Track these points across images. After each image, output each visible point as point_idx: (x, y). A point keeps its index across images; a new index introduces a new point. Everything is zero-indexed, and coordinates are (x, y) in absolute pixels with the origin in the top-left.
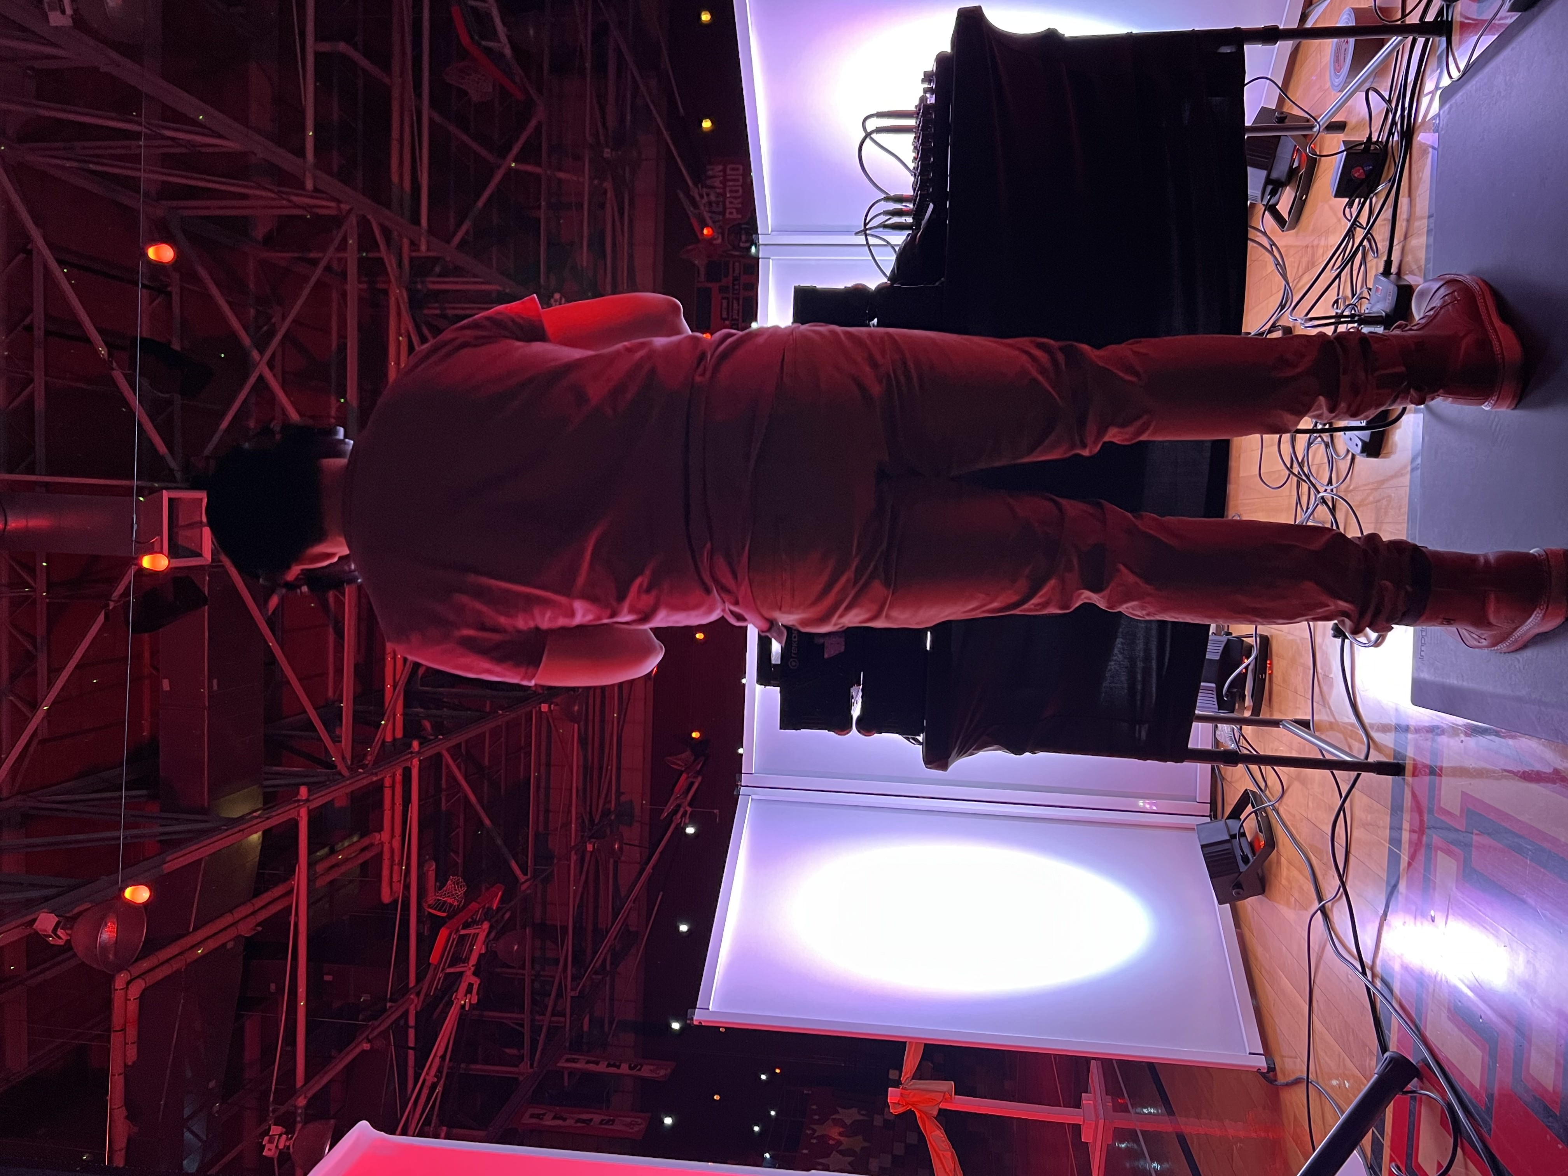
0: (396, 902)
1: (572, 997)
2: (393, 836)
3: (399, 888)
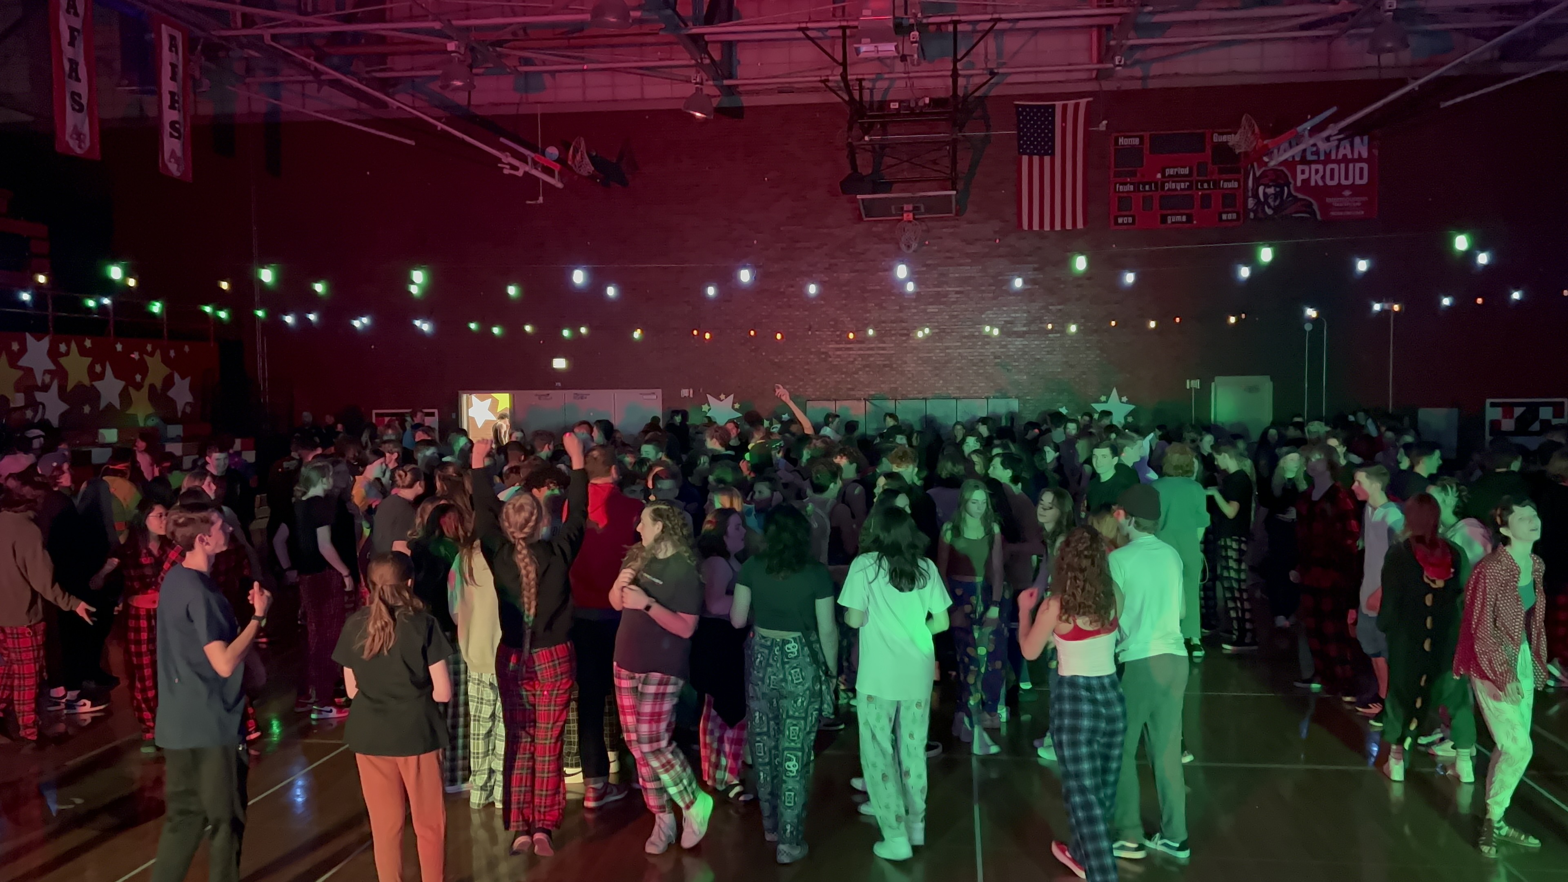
1: (260, 37)
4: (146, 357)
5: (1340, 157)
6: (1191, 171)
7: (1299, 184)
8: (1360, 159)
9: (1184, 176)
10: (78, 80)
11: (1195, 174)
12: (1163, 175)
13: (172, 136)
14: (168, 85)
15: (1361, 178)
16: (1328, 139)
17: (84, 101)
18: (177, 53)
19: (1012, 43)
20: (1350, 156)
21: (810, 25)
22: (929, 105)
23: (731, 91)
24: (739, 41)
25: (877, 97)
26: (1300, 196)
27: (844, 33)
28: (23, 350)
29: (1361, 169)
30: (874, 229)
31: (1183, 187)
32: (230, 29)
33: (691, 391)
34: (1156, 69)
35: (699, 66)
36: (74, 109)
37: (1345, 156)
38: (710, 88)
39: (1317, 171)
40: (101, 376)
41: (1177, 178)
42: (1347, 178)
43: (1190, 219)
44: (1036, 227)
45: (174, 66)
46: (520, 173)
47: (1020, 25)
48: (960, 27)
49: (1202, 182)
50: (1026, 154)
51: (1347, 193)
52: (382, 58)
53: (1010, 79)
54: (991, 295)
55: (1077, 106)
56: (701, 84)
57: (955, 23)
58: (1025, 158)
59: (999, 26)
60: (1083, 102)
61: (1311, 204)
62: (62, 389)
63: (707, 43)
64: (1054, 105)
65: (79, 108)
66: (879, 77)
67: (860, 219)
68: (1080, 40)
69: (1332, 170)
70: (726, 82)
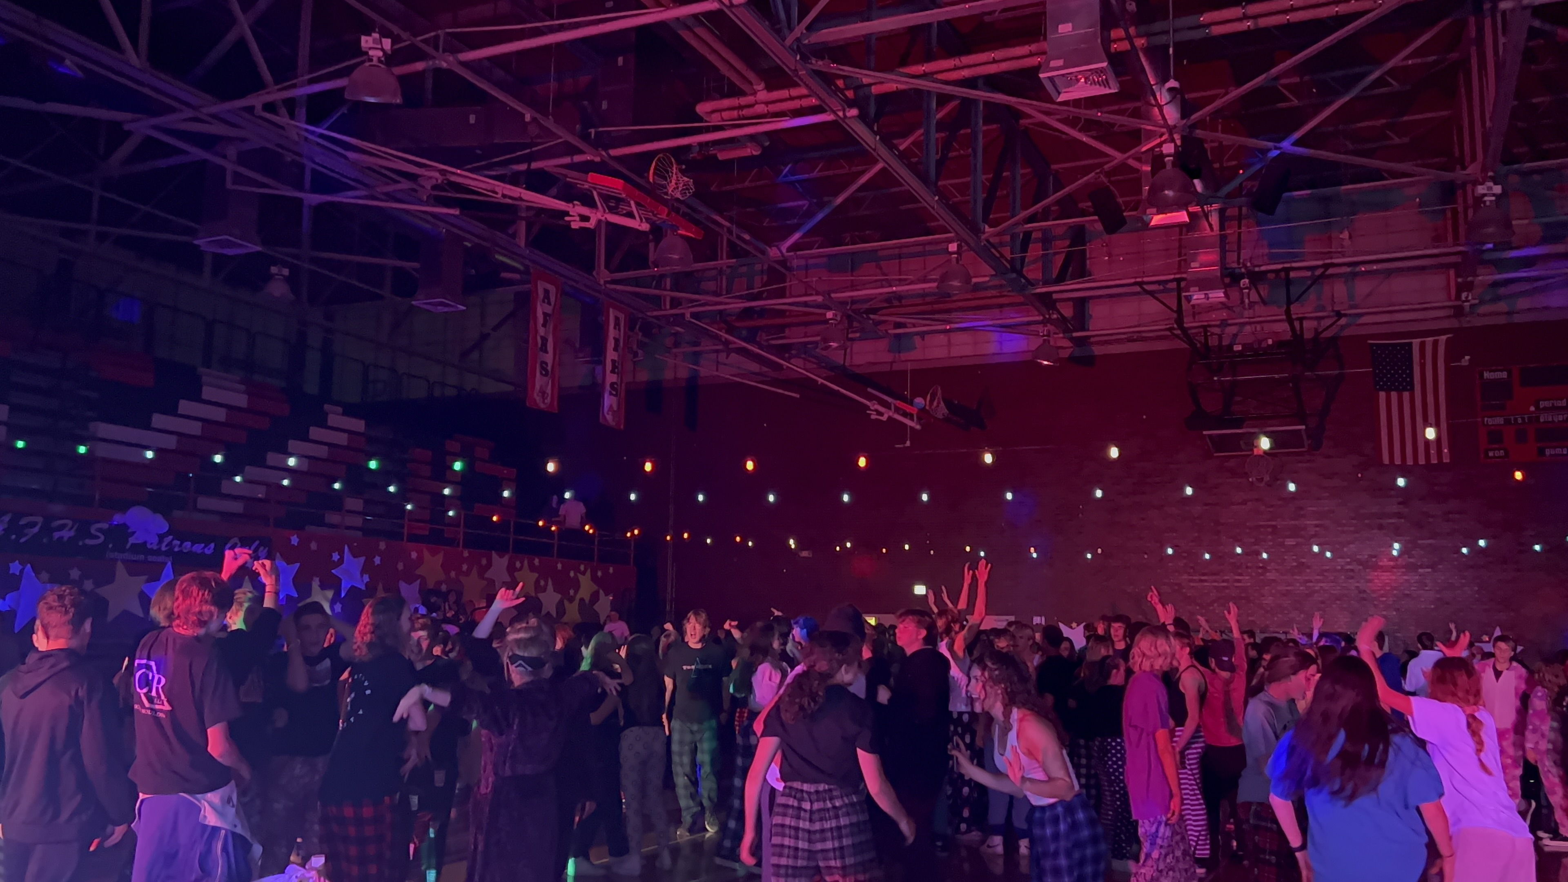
0: (701, 120)
1: (683, 315)
2: (767, 103)
3: (715, 120)
4: (579, 576)
9: (1562, 408)
10: (546, 352)
12: (1537, 408)
13: (611, 394)
14: (611, 355)
17: (549, 368)
18: (619, 330)
21: (1145, 279)
22: (1271, 346)
23: (1084, 341)
25: (1223, 342)
27: (1178, 285)
28: (489, 564)
31: (1561, 419)
32: (661, 310)
34: (1523, 303)
35: (1048, 321)
36: (541, 373)
38: (1062, 341)
40: (544, 590)
41: (1552, 410)
44: (1398, 461)
45: (617, 341)
47: (1363, 268)
48: (1292, 274)
50: (1382, 389)
52: (781, 328)
53: (1364, 320)
55: (1435, 344)
56: (1048, 335)
57: (1287, 270)
58: (1382, 395)
59: (1330, 271)
60: (1443, 338)
63: (1056, 300)
64: (1411, 343)
65: (545, 373)
66: (1225, 324)
67: (1209, 455)
68: (1436, 281)
70: (1077, 334)
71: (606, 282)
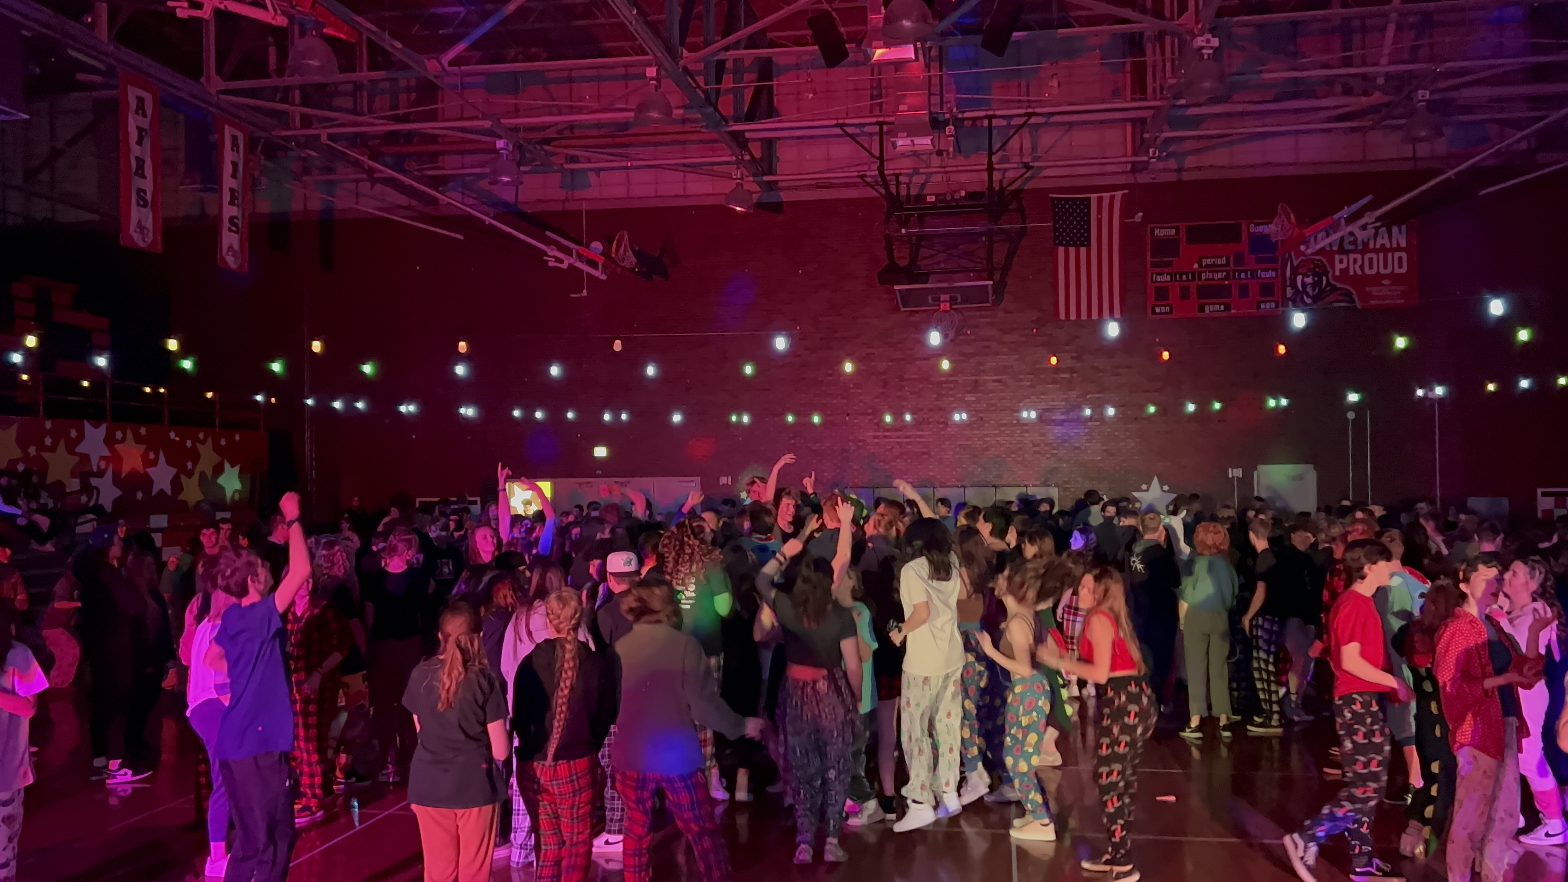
4: (198, 445)
5: (1378, 246)
6: (1228, 260)
7: (1337, 273)
8: (1399, 249)
9: (1222, 265)
10: (144, 177)
11: (1232, 265)
12: (1200, 266)
13: (230, 230)
14: (228, 182)
15: (1400, 266)
16: (1364, 227)
17: (149, 197)
18: (238, 152)
19: (1047, 139)
20: (1388, 246)
21: (848, 121)
22: (965, 197)
23: (771, 186)
24: (778, 139)
25: (914, 192)
26: (1339, 285)
27: (881, 129)
28: (81, 437)
29: (1400, 258)
30: (911, 319)
31: (1220, 276)
32: (290, 129)
33: (730, 479)
34: (1190, 161)
35: (739, 163)
36: (138, 204)
37: (1383, 245)
38: (751, 185)
39: (1355, 261)
40: (154, 463)
41: (1213, 268)
42: (1386, 267)
43: (1228, 308)
44: (1073, 317)
45: (235, 165)
46: (565, 266)
47: (1054, 119)
48: (995, 122)
49: (1240, 272)
50: (1061, 244)
51: (1386, 282)
52: (434, 157)
53: (1046, 173)
54: (1028, 383)
55: (1112, 198)
56: (742, 179)
57: (990, 118)
58: (1061, 250)
59: (1033, 120)
60: (1119, 194)
61: (1351, 294)
62: (116, 474)
63: (748, 140)
64: (1089, 198)
65: (143, 204)
66: (916, 172)
67: (897, 309)
68: (1113, 135)
69: (1371, 260)
70: (765, 178)
71: (219, 92)
